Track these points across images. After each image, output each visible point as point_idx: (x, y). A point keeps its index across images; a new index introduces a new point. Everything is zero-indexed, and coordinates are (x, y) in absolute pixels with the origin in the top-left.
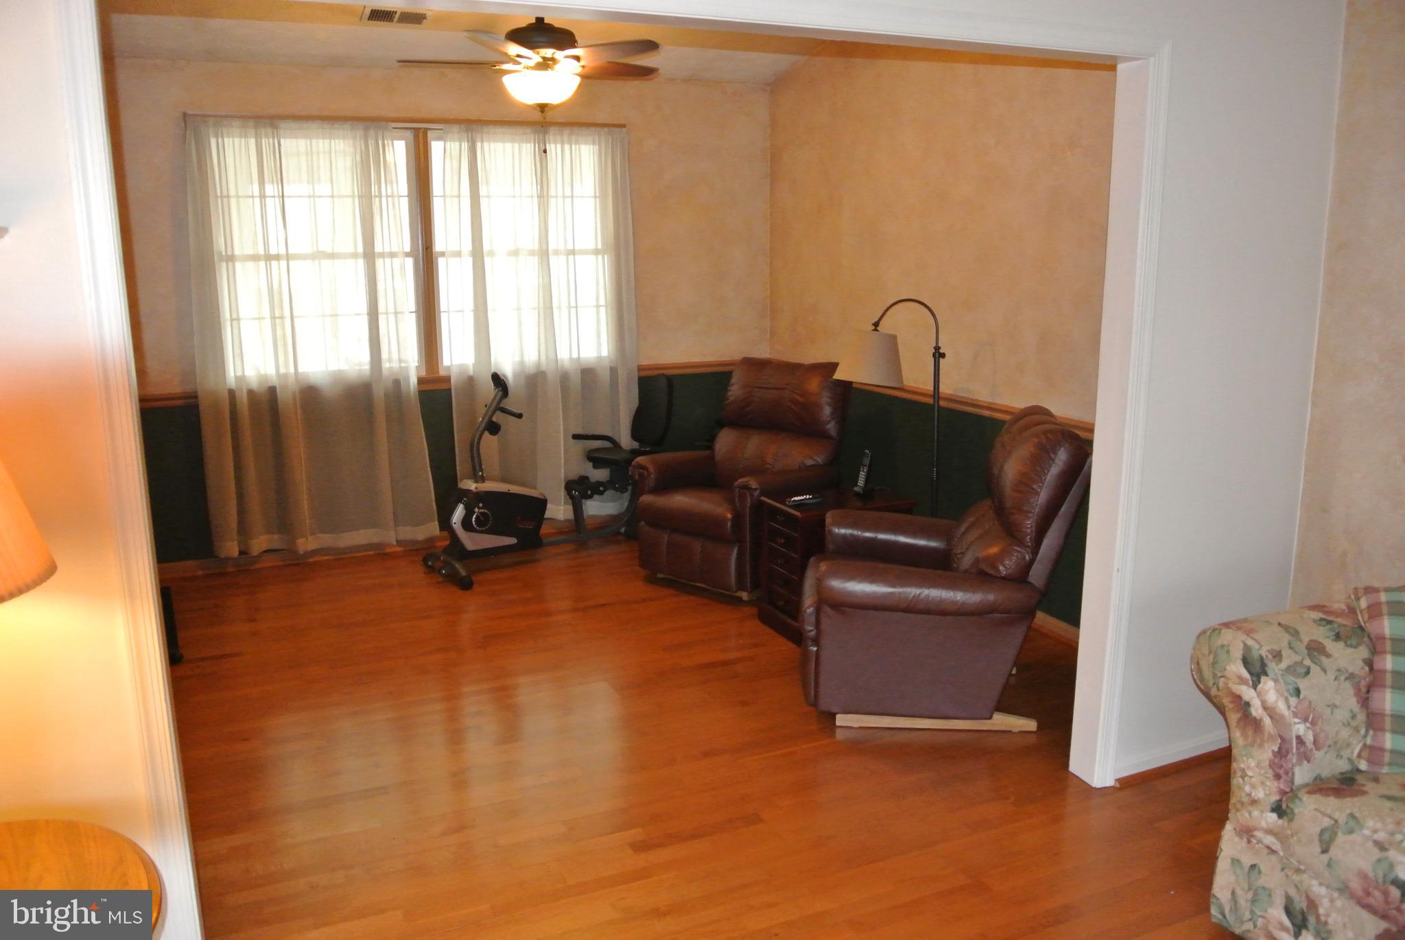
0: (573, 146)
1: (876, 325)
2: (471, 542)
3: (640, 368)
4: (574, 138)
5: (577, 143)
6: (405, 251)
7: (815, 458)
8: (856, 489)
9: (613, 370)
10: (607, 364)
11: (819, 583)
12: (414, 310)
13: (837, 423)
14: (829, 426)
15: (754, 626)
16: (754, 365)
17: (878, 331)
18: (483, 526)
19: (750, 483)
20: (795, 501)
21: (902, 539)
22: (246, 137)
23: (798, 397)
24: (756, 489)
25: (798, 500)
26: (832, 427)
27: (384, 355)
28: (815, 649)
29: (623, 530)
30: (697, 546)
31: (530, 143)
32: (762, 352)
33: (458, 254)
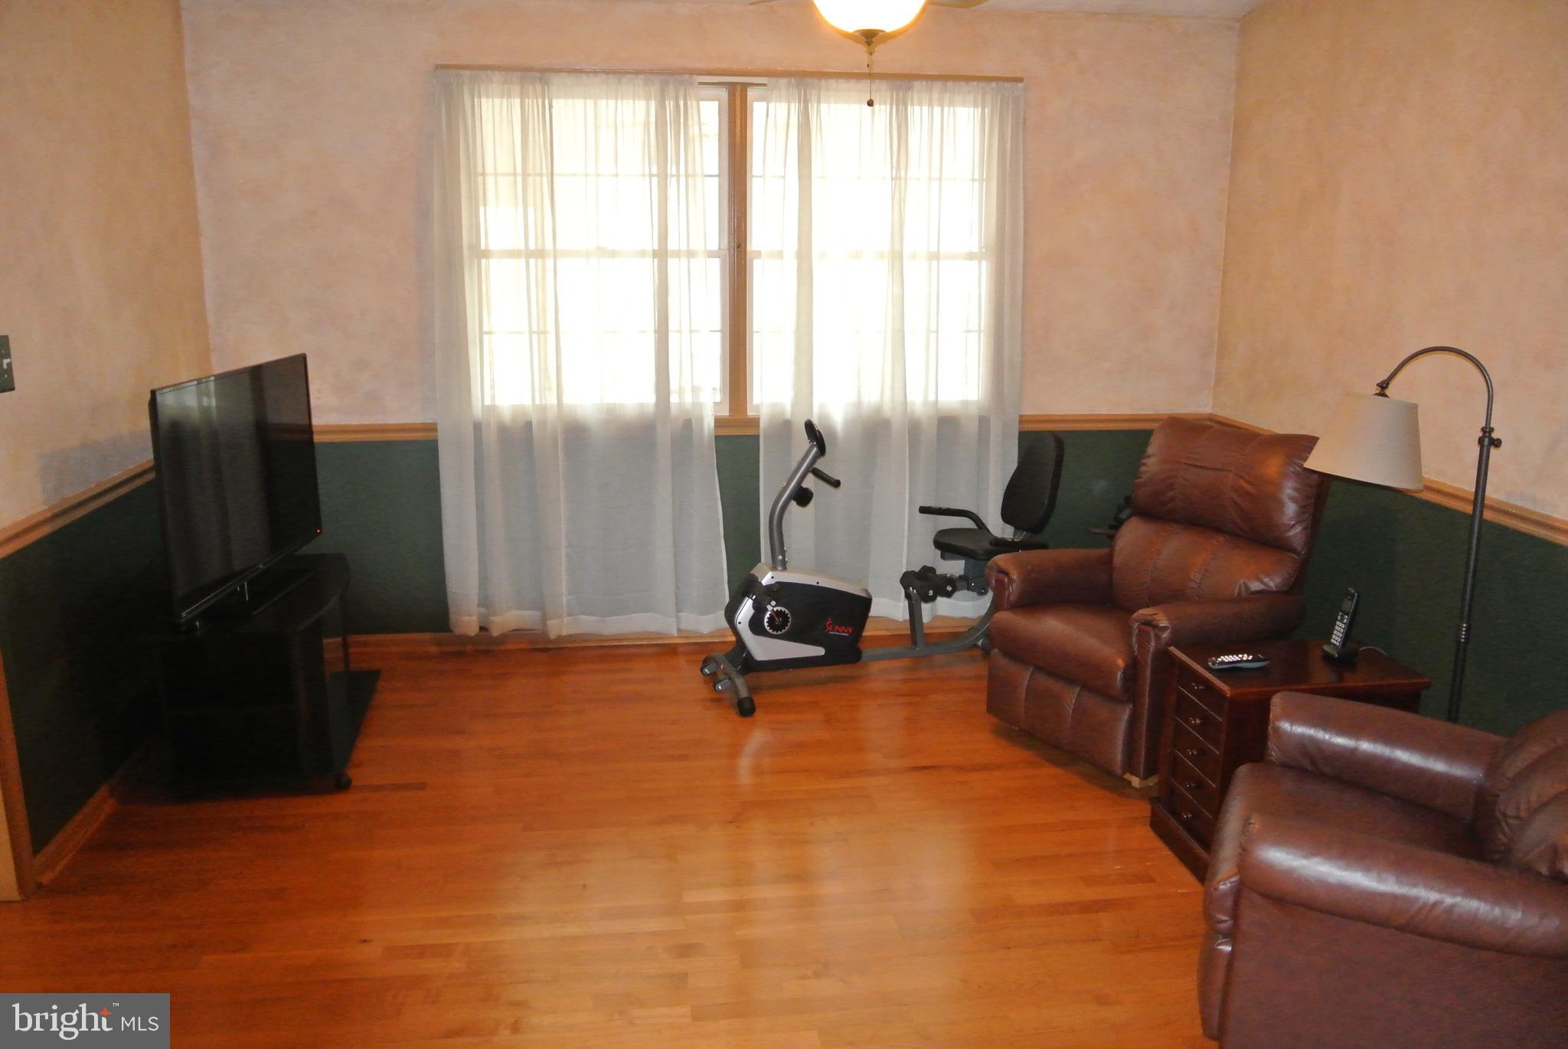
0: (946, 109)
1: (1383, 386)
2: (763, 649)
3: (1022, 420)
4: (947, 96)
5: (952, 104)
6: (708, 248)
7: (1266, 580)
8: (1326, 648)
9: (983, 421)
10: (974, 411)
11: (1244, 852)
12: (719, 328)
13: (1305, 529)
14: (1292, 533)
15: (1144, 836)
16: (1184, 428)
17: (1386, 396)
18: (779, 628)
19: (1158, 617)
20: (1223, 663)
21: (1404, 756)
22: (509, 96)
23: (1245, 485)
24: (1165, 629)
25: (1229, 663)
26: (1296, 534)
27: (674, 386)
28: (1228, 948)
29: (980, 643)
30: (1071, 697)
31: (885, 104)
32: (1200, 405)
33: (780, 255)
